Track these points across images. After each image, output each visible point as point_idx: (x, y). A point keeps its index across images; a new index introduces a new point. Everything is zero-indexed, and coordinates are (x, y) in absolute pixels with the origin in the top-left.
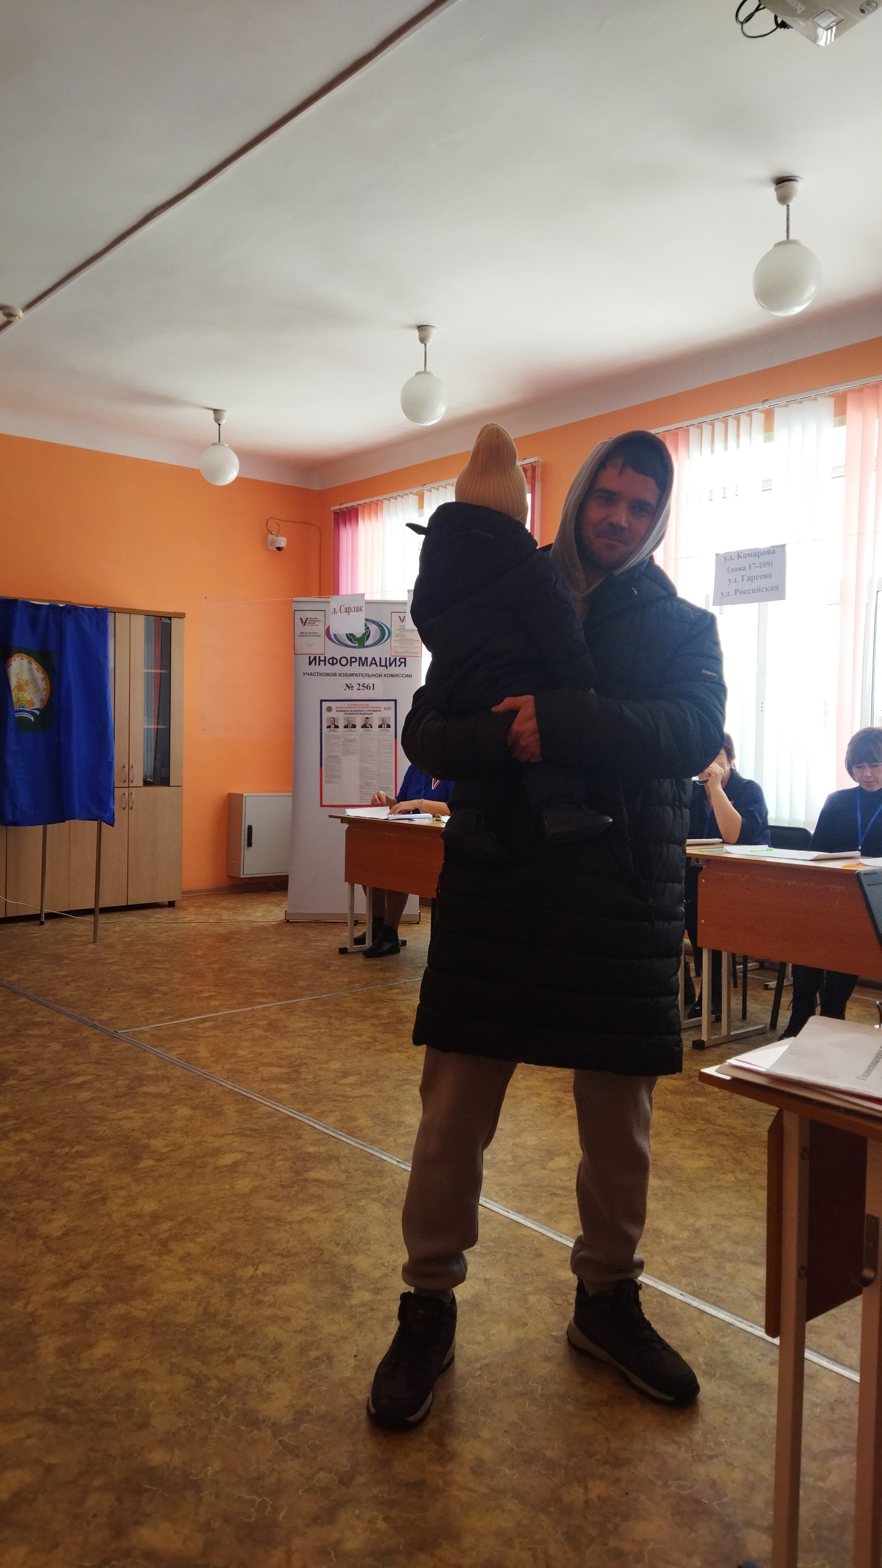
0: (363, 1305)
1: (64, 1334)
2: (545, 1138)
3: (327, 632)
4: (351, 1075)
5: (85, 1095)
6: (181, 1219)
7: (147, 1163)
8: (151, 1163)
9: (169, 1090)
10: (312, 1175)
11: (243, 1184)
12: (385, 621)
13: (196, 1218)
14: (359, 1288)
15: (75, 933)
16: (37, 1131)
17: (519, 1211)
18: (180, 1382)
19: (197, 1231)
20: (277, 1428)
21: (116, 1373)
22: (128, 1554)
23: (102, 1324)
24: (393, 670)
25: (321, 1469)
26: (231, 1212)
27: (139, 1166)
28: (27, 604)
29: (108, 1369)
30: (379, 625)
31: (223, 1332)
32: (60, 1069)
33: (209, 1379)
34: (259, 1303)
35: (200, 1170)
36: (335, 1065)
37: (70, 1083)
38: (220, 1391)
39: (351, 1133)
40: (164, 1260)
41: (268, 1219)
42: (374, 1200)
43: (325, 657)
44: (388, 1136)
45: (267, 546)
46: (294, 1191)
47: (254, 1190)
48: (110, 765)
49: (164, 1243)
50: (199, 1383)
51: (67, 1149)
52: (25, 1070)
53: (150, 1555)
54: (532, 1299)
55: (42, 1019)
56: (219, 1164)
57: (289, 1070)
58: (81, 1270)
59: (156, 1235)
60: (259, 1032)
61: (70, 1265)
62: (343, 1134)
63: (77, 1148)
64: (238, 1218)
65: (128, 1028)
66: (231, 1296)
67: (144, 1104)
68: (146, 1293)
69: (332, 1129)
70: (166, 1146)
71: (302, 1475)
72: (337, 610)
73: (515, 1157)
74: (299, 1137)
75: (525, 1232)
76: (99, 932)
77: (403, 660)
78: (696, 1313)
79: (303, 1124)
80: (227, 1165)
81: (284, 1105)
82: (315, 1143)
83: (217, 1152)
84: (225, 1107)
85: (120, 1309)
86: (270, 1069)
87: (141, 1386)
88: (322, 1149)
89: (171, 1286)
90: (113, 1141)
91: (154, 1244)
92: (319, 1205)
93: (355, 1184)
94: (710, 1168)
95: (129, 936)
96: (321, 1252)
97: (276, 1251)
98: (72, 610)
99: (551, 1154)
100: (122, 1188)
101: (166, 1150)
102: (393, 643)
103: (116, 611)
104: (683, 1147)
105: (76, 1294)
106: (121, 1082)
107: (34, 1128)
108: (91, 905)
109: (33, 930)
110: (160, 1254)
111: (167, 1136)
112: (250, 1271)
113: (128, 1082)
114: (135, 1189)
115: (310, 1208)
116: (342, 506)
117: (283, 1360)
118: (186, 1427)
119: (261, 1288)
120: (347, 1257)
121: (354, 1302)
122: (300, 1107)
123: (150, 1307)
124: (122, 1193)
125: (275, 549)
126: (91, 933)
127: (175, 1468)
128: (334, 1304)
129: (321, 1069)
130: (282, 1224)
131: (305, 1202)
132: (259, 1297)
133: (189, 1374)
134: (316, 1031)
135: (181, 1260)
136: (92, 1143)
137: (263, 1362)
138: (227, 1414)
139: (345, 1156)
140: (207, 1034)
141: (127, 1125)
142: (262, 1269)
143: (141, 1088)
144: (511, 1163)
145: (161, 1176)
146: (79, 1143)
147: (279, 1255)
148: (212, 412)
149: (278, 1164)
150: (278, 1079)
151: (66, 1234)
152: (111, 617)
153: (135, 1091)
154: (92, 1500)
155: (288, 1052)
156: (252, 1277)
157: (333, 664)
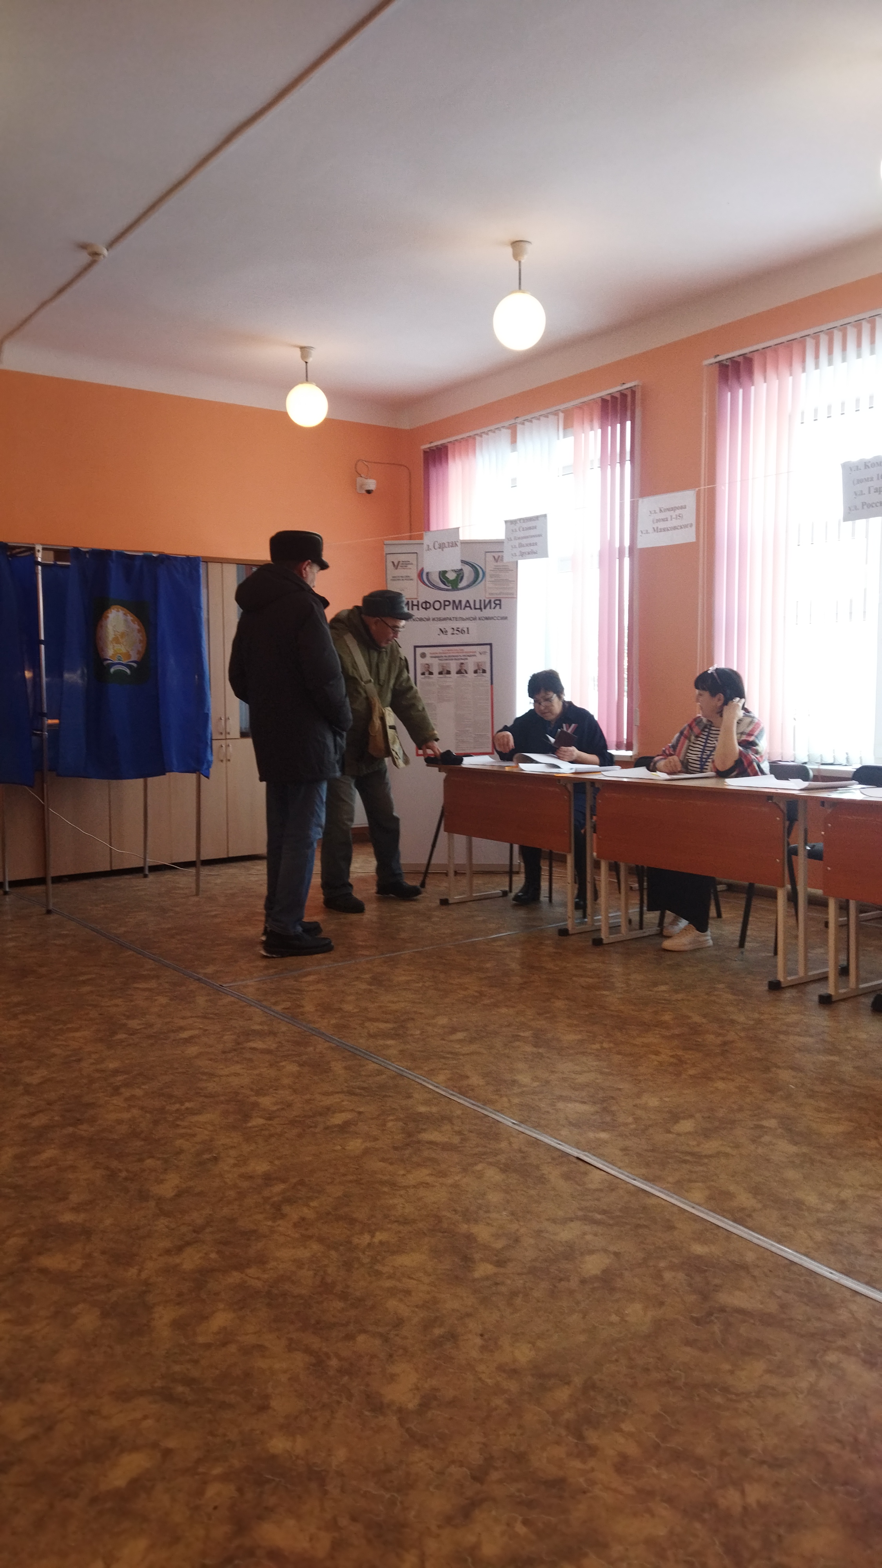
0: (487, 1278)
1: (178, 1304)
2: (667, 1099)
3: (420, 575)
4: (460, 1031)
5: (192, 1050)
6: (294, 1180)
7: (257, 1121)
8: (261, 1121)
9: (275, 1046)
10: (426, 1136)
11: (355, 1145)
12: (479, 562)
13: (309, 1181)
14: (482, 1260)
15: (177, 885)
16: (146, 1087)
17: (646, 1179)
18: (300, 1359)
19: (311, 1194)
20: (402, 1414)
21: (233, 1348)
22: (251, 1552)
23: (217, 1294)
24: (487, 612)
25: (453, 1462)
26: (344, 1175)
27: (250, 1125)
28: (121, 555)
29: (224, 1344)
30: (472, 566)
31: (340, 1305)
32: (167, 1023)
33: (329, 1358)
34: (378, 1274)
35: (311, 1129)
36: (443, 1021)
37: (178, 1038)
38: (341, 1371)
39: (463, 1093)
40: (279, 1225)
41: (383, 1183)
42: (490, 1164)
43: (418, 602)
44: (501, 1096)
45: (356, 489)
46: (407, 1152)
47: (366, 1152)
48: (206, 717)
49: (277, 1207)
50: (318, 1364)
51: (177, 1106)
52: (134, 1024)
53: (274, 1554)
54: (668, 1276)
55: (149, 972)
56: (329, 1124)
57: (395, 1025)
58: (194, 1235)
59: (269, 1198)
60: (364, 986)
61: (184, 1229)
62: (454, 1093)
63: (187, 1105)
64: (351, 1182)
65: (232, 982)
66: (348, 1265)
67: (251, 1060)
68: (261, 1261)
69: (444, 1088)
70: (276, 1104)
71: (432, 1468)
72: (431, 547)
73: (637, 1119)
74: (409, 1097)
75: (653, 1201)
76: (201, 885)
77: (497, 602)
78: (848, 1294)
79: (413, 1082)
80: (338, 1125)
81: (393, 1062)
82: (427, 1102)
83: (328, 1110)
84: (333, 1064)
85: (235, 1277)
86: (376, 1024)
87: (261, 1363)
88: (434, 1109)
89: (286, 1253)
90: (222, 1098)
91: (268, 1207)
92: (434, 1169)
93: (470, 1147)
94: (850, 1133)
95: (231, 888)
96: (439, 1219)
97: (393, 1218)
98: (164, 559)
99: (675, 1117)
100: (232, 1147)
101: (275, 1108)
102: (489, 585)
103: (208, 560)
104: (818, 1110)
105: (190, 1260)
106: (229, 1037)
107: (144, 1084)
108: (192, 857)
109: (136, 882)
110: (274, 1219)
111: (276, 1093)
112: (366, 1238)
113: (234, 1037)
114: (246, 1148)
115: (425, 1171)
116: (433, 445)
117: (406, 1338)
118: (307, 1411)
119: (379, 1258)
120: (466, 1226)
121: (477, 1275)
122: (409, 1064)
123: (266, 1276)
124: (232, 1153)
125: (364, 492)
126: (193, 885)
127: (297, 1457)
128: (457, 1277)
129: (428, 1024)
130: (396, 1188)
131: (419, 1165)
132: (378, 1267)
133: (308, 1351)
134: (420, 985)
135: (295, 1225)
136: (201, 1099)
137: (386, 1339)
138: (350, 1397)
139: (458, 1117)
140: (311, 988)
141: (235, 1081)
142: (380, 1236)
143: (249, 1044)
144: (633, 1126)
145: (271, 1136)
146: (190, 1100)
147: (396, 1221)
148: (298, 350)
149: (390, 1124)
150: (385, 1035)
151: (178, 1195)
152: (202, 566)
153: (241, 1046)
154: (212, 1490)
155: (394, 1007)
156: (369, 1244)
157: (426, 609)
